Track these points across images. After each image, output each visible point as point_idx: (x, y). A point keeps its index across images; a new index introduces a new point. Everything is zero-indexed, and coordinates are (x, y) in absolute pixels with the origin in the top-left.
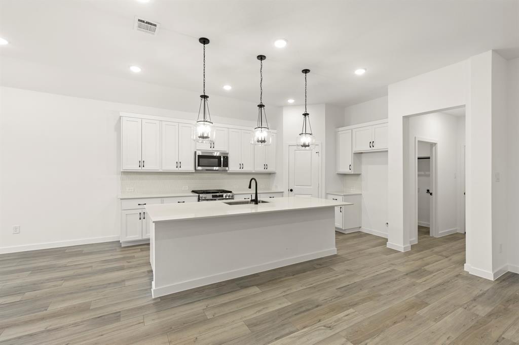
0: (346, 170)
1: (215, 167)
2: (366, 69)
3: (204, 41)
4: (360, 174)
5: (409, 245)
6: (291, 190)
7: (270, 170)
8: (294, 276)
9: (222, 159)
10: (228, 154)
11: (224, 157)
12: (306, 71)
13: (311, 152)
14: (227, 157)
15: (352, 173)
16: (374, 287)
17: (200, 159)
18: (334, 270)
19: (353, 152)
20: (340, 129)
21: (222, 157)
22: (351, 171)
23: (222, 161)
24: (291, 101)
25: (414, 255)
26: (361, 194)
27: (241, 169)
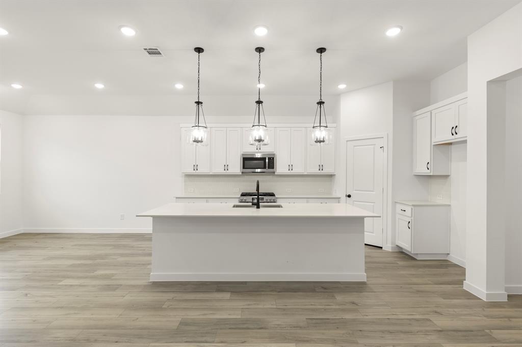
0: (423, 170)
1: (256, 170)
2: (401, 28)
3: (199, 50)
4: (448, 176)
5: (504, 292)
6: (349, 196)
7: (326, 171)
8: (280, 293)
9: (267, 161)
10: (274, 154)
11: (269, 159)
12: (321, 50)
13: (374, 148)
14: (273, 158)
15: (431, 174)
16: (361, 331)
17: (246, 162)
18: (336, 299)
19: (433, 144)
20: (418, 112)
21: (267, 158)
22: (429, 171)
23: (268, 163)
24: (342, 87)
25: (506, 309)
26: (449, 205)
27: (290, 171)
